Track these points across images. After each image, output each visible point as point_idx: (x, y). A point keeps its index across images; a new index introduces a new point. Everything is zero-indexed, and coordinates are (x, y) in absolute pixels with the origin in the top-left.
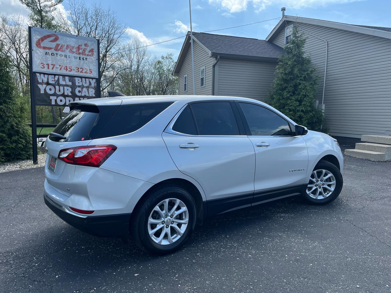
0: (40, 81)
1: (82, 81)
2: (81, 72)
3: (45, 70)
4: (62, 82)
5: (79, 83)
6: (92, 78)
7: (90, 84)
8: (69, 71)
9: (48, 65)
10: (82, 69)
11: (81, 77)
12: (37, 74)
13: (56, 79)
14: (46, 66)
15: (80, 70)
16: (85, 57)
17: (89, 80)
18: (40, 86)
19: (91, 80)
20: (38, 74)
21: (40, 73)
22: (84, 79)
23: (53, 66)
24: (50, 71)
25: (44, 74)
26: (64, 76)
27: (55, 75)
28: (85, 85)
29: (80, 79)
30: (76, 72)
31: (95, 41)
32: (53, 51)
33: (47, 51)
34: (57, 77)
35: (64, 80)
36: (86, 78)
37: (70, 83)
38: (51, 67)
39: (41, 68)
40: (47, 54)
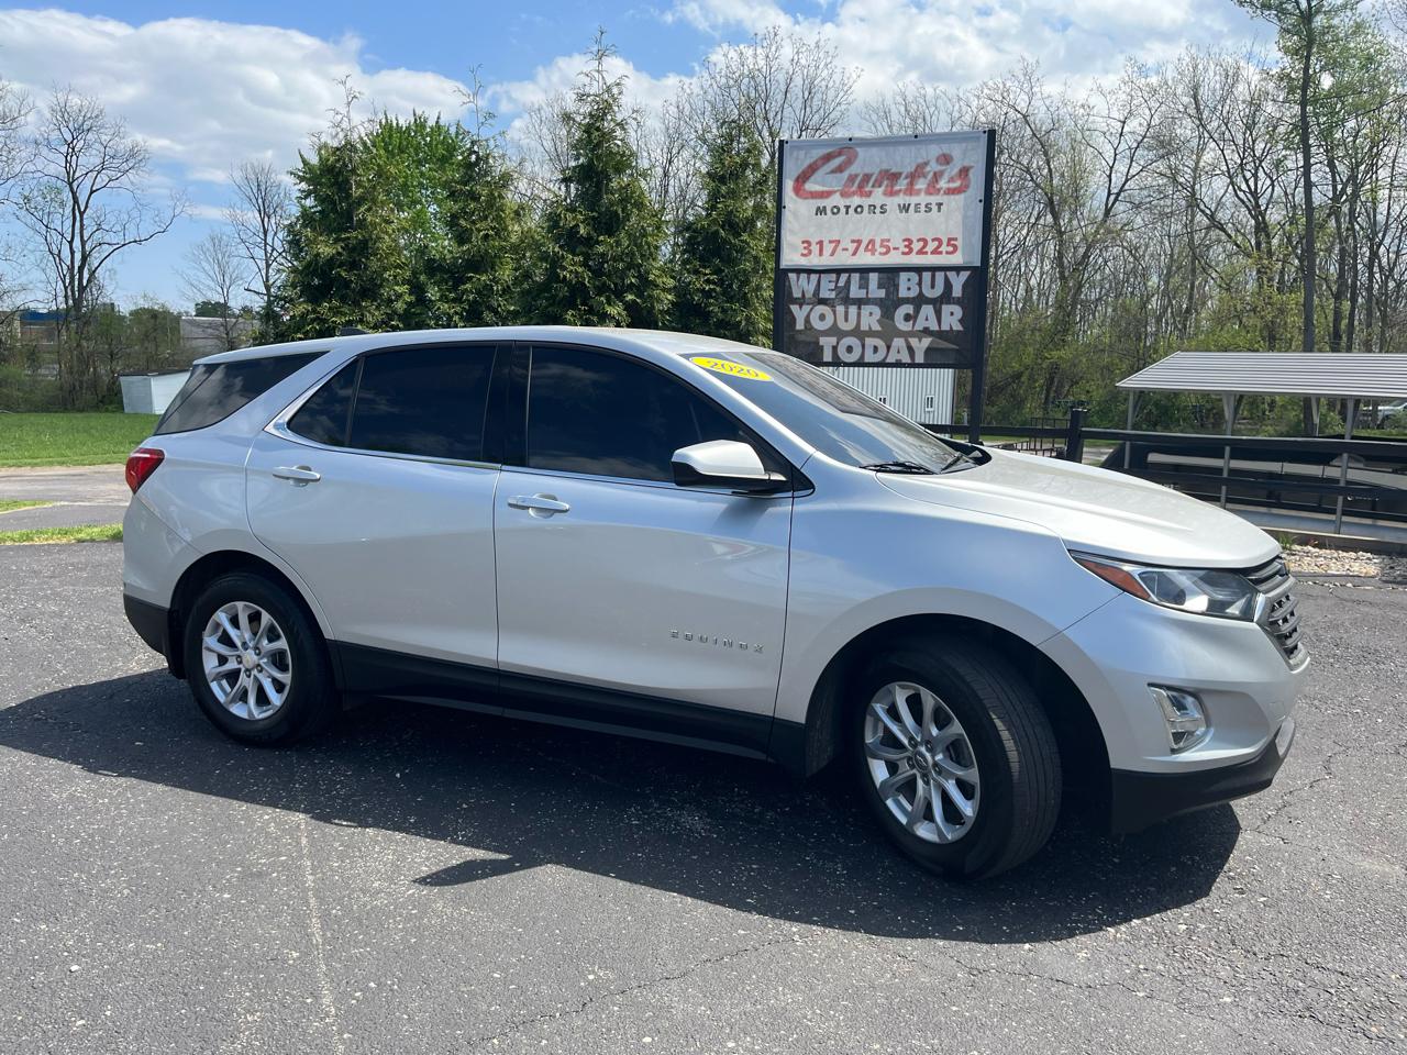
0: (797, 294)
1: (920, 284)
2: (921, 252)
3: (814, 261)
4: (855, 292)
5: (909, 289)
6: (957, 269)
7: (948, 285)
8: (881, 254)
9: (821, 243)
10: (921, 244)
11: (919, 270)
12: (790, 275)
13: (841, 283)
14: (815, 248)
15: (917, 246)
16: (934, 199)
17: (946, 277)
18: (794, 308)
19: (952, 275)
20: (792, 276)
21: (798, 271)
22: (927, 276)
24: (826, 261)
25: (809, 271)
26: (864, 271)
27: (838, 271)
28: (929, 293)
29: (914, 276)
30: (904, 253)
31: (978, 138)
32: (836, 200)
33: (821, 203)
34: (844, 277)
35: (864, 285)
36: (934, 269)
37: (882, 293)
38: (828, 248)
39: (803, 255)
40: (821, 211)
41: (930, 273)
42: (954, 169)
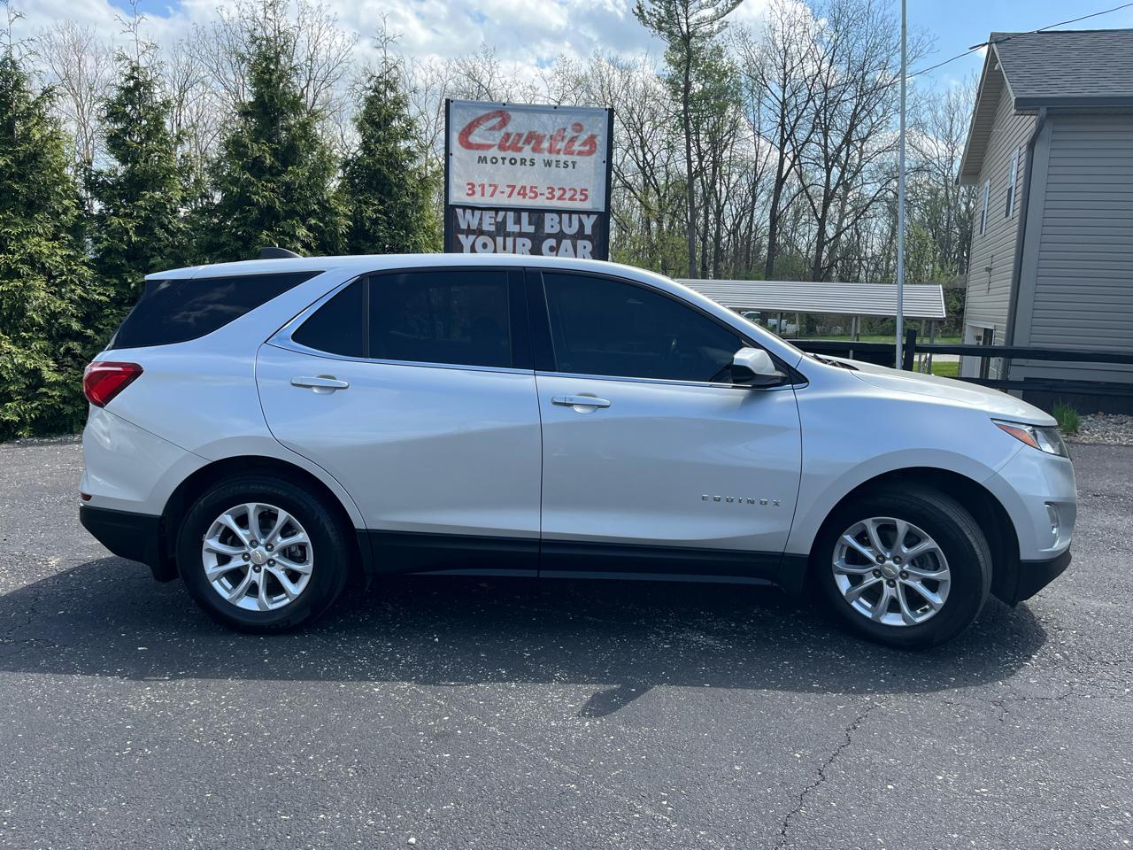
0: (463, 226)
1: (560, 222)
2: (560, 198)
3: (477, 200)
4: (511, 227)
5: (552, 227)
6: (588, 213)
7: (582, 226)
8: (530, 197)
9: (483, 186)
10: (561, 192)
11: (559, 212)
12: (457, 210)
13: (499, 219)
14: (478, 190)
15: (557, 193)
16: (569, 158)
17: (579, 218)
18: (462, 237)
19: (584, 217)
20: (459, 211)
21: (465, 208)
22: (565, 217)
23: (492, 188)
24: (487, 201)
25: (473, 208)
26: (518, 211)
27: (497, 210)
28: (567, 231)
29: (555, 216)
30: (548, 198)
31: (602, 113)
32: (494, 152)
33: (482, 153)
34: (501, 214)
35: (518, 221)
36: (571, 212)
37: (531, 229)
38: (489, 190)
39: (468, 194)
40: (482, 160)
41: (567, 215)
42: (584, 136)
